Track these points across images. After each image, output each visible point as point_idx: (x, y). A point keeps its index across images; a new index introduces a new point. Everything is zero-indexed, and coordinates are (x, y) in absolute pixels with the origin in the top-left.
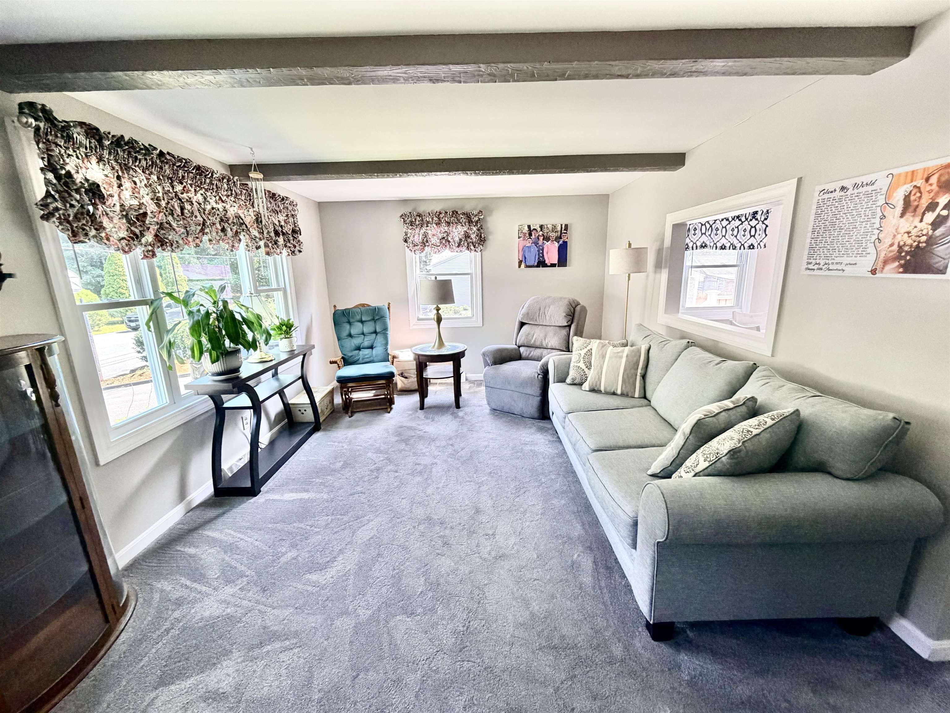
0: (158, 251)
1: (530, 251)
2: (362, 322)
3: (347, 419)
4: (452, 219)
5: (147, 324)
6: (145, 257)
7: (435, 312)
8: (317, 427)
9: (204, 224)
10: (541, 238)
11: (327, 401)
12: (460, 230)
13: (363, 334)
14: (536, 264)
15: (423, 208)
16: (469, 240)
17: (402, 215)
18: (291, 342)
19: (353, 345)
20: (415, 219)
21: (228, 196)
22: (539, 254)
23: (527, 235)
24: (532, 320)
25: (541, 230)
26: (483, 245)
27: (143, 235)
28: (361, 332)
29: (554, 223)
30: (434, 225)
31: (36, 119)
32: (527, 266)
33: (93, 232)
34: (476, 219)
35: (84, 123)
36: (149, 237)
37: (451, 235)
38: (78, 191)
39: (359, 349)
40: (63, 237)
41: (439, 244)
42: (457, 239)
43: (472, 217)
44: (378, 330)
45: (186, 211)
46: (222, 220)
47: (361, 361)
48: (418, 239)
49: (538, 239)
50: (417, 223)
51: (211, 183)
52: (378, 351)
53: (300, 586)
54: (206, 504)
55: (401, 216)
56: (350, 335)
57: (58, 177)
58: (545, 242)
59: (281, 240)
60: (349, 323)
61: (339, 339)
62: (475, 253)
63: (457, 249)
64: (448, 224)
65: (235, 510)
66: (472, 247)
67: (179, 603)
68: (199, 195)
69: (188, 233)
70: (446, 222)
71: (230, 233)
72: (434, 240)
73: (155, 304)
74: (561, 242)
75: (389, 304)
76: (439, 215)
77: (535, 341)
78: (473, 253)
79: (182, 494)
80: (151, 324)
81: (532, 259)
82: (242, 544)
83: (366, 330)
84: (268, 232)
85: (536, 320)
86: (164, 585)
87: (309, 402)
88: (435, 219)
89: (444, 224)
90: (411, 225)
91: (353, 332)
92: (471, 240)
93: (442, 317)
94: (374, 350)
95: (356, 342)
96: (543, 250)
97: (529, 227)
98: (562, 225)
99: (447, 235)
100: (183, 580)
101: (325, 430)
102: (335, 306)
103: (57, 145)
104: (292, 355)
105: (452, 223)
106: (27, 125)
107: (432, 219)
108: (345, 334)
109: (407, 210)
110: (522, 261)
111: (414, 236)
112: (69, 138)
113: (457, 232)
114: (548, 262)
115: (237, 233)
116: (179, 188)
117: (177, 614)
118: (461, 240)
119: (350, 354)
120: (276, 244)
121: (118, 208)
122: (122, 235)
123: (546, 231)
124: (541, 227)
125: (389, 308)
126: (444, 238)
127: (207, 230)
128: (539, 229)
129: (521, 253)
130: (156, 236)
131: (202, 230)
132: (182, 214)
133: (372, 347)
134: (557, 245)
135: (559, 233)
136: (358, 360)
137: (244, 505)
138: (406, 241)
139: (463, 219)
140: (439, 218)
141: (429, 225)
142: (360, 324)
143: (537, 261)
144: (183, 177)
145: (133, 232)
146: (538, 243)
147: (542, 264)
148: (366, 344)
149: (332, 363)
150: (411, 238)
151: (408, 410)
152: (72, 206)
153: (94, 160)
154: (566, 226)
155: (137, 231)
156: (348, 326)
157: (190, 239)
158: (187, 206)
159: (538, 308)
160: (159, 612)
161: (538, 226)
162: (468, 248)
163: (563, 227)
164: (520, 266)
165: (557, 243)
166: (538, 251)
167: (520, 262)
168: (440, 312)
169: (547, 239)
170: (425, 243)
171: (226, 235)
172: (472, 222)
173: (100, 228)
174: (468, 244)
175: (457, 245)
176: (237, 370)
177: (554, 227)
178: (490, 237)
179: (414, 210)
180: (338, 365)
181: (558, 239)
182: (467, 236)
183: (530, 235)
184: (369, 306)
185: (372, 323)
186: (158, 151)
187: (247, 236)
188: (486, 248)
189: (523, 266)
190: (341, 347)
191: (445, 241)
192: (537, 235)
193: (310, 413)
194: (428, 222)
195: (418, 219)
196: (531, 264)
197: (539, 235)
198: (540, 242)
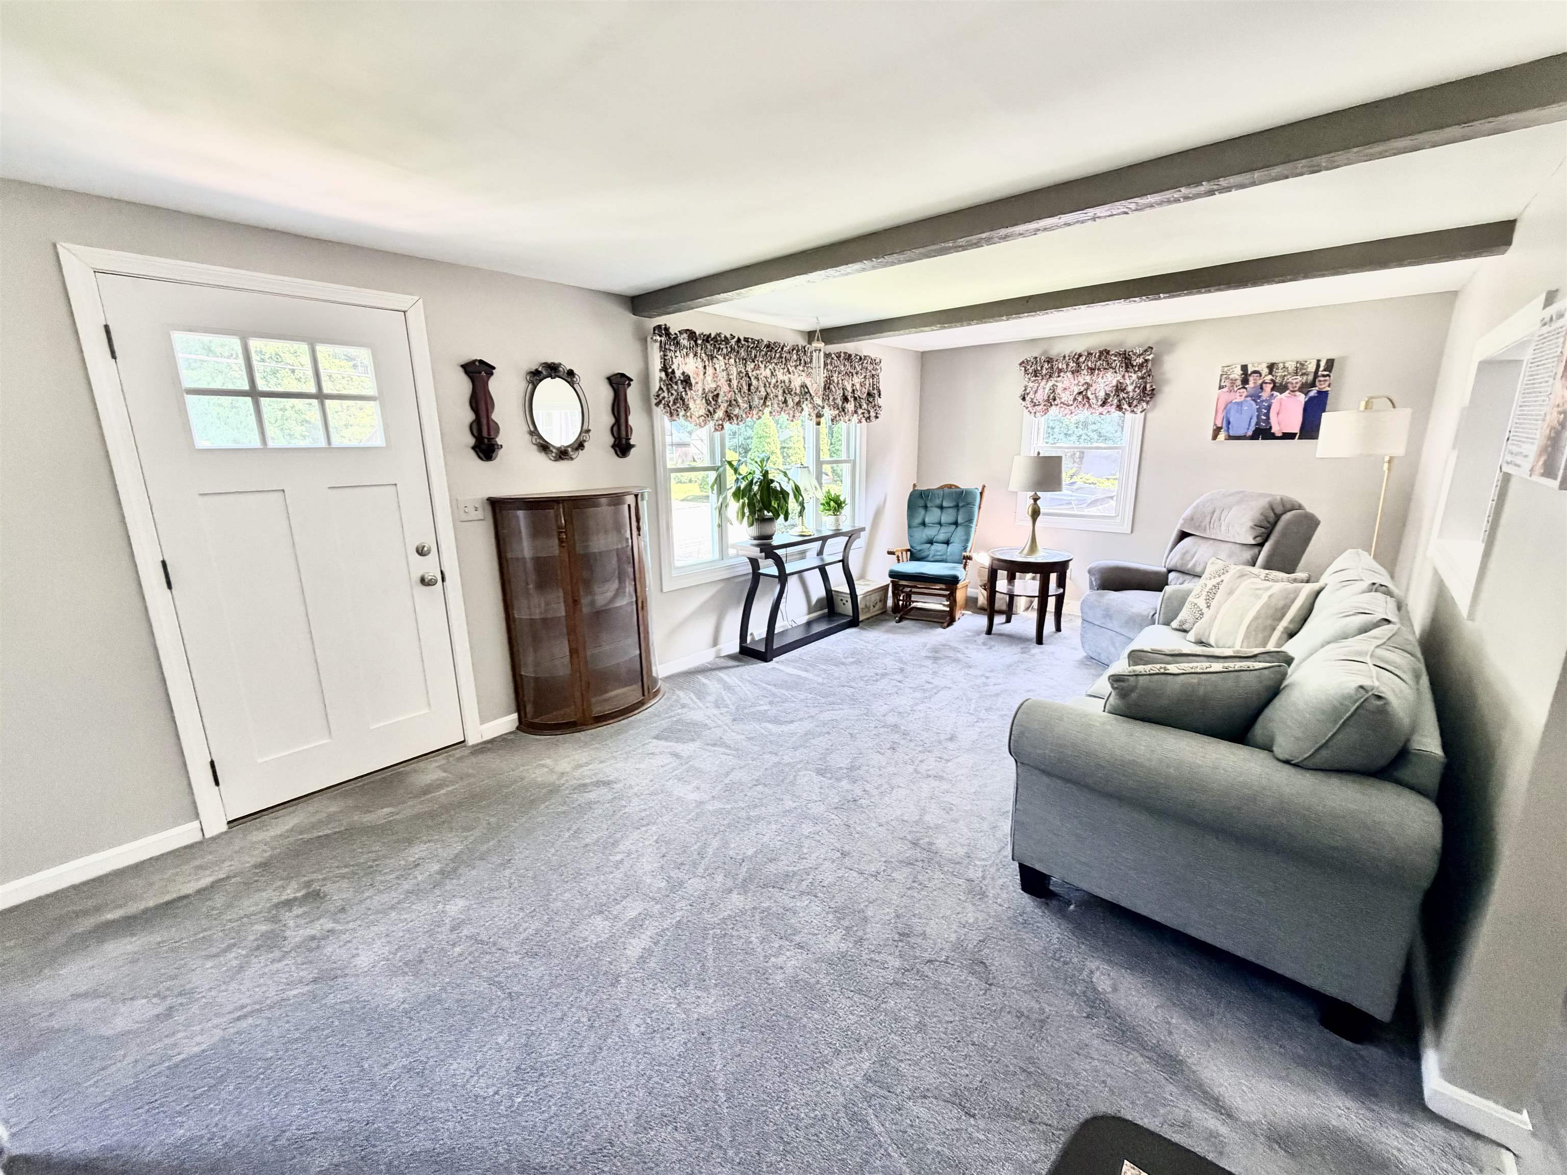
0: (727, 425)
1: (1240, 411)
2: (941, 507)
3: (893, 623)
4: (1098, 364)
5: (712, 488)
6: (716, 430)
7: (1032, 501)
8: (854, 622)
9: (766, 398)
10: (1268, 388)
11: (876, 597)
12: (1110, 379)
13: (940, 524)
14: (1250, 433)
15: (1056, 350)
16: (1122, 395)
17: (1023, 362)
18: (837, 520)
19: (924, 536)
20: (1042, 367)
21: (796, 367)
22: (1258, 417)
23: (1239, 382)
24: (1198, 528)
25: (1270, 373)
26: (1148, 403)
27: (715, 412)
28: (937, 520)
29: (1301, 358)
30: (1069, 374)
31: (660, 336)
32: (1230, 437)
33: (682, 413)
34: (1141, 360)
35: (688, 330)
36: (720, 413)
37: (1091, 389)
38: (676, 383)
39: (931, 542)
40: (666, 418)
41: (1071, 403)
42: (1102, 395)
43: (1134, 357)
44: (960, 521)
45: (752, 387)
46: (784, 392)
47: (930, 558)
48: (1041, 396)
49: (1262, 388)
50: (1044, 372)
51: (781, 357)
52: (955, 548)
53: (758, 727)
54: (732, 657)
55: (1020, 364)
56: (924, 524)
57: (667, 375)
58: (1276, 393)
59: (850, 406)
60: (926, 507)
61: (910, 527)
62: (1132, 415)
63: (1101, 409)
64: (1092, 370)
65: (747, 667)
66: (1126, 406)
67: (683, 706)
68: (768, 370)
69: (750, 407)
70: (1089, 368)
71: (790, 402)
72: (1066, 397)
73: (721, 469)
74: (1313, 393)
75: (984, 487)
76: (1078, 359)
77: (1194, 565)
78: (1129, 415)
79: (715, 642)
80: (715, 487)
81: (1244, 423)
82: (738, 689)
83: (944, 519)
84: (834, 399)
85: (1205, 530)
86: (681, 694)
87: (848, 591)
88: (1072, 364)
89: (1085, 372)
90: (1036, 376)
91: (927, 520)
92: (1125, 396)
93: (1041, 511)
94: (950, 546)
95: (929, 532)
96: (1269, 408)
97: (1244, 368)
98: (1319, 361)
99: (1086, 390)
100: (692, 695)
101: (862, 628)
102: (915, 485)
103: (670, 350)
104: (837, 534)
105: (1099, 369)
106: (656, 341)
107: (1067, 365)
108: (918, 520)
109: (1029, 355)
110: (1221, 428)
111: (1036, 392)
112: (678, 344)
113: (1105, 382)
114: (1276, 430)
115: (798, 403)
116: (751, 366)
117: (679, 711)
118: (1108, 395)
119: (918, 548)
120: (844, 411)
121: (700, 392)
122: (701, 413)
123: (1279, 373)
124: (1271, 367)
125: (981, 494)
126: (1080, 393)
127: (768, 403)
128: (1265, 371)
129: (1221, 416)
130: (726, 412)
131: (765, 402)
132: (749, 390)
133: (947, 543)
134: (1302, 398)
135: (1311, 377)
136: (929, 555)
137: (754, 666)
138: (1024, 399)
139: (1116, 362)
140: (1078, 364)
141: (1062, 374)
142: (938, 511)
143: (1252, 428)
144: (755, 356)
145: (709, 411)
146: (1260, 397)
147: (1263, 433)
148: (942, 537)
149: (890, 553)
150: (1031, 395)
151: (969, 631)
152: (672, 394)
153: (691, 355)
154: (1330, 364)
155: (711, 409)
156: (922, 512)
157: (755, 412)
158: (754, 382)
159: (1210, 509)
160: (672, 706)
161: (1265, 365)
162: (1119, 407)
163: (1323, 364)
164: (1215, 437)
165: (1303, 396)
166: (1259, 410)
167: (1217, 430)
168: (1038, 502)
169: (1280, 388)
170: (1051, 400)
171: (787, 406)
172: (1133, 366)
173: (687, 408)
174: (1119, 401)
175: (1100, 403)
176: (770, 537)
177: (1302, 365)
178: (1164, 389)
179: (1045, 352)
180: (898, 557)
181: (1305, 388)
182: (1120, 388)
183: (1245, 381)
184: (957, 487)
185: (952, 512)
186: (736, 339)
187: (810, 406)
188: (1154, 407)
189: (1222, 436)
190: (910, 536)
191: (1083, 396)
192: (1260, 382)
193: (849, 605)
194: (1060, 371)
195: (1046, 366)
196: (1241, 433)
197: (1264, 382)
198: (1265, 395)
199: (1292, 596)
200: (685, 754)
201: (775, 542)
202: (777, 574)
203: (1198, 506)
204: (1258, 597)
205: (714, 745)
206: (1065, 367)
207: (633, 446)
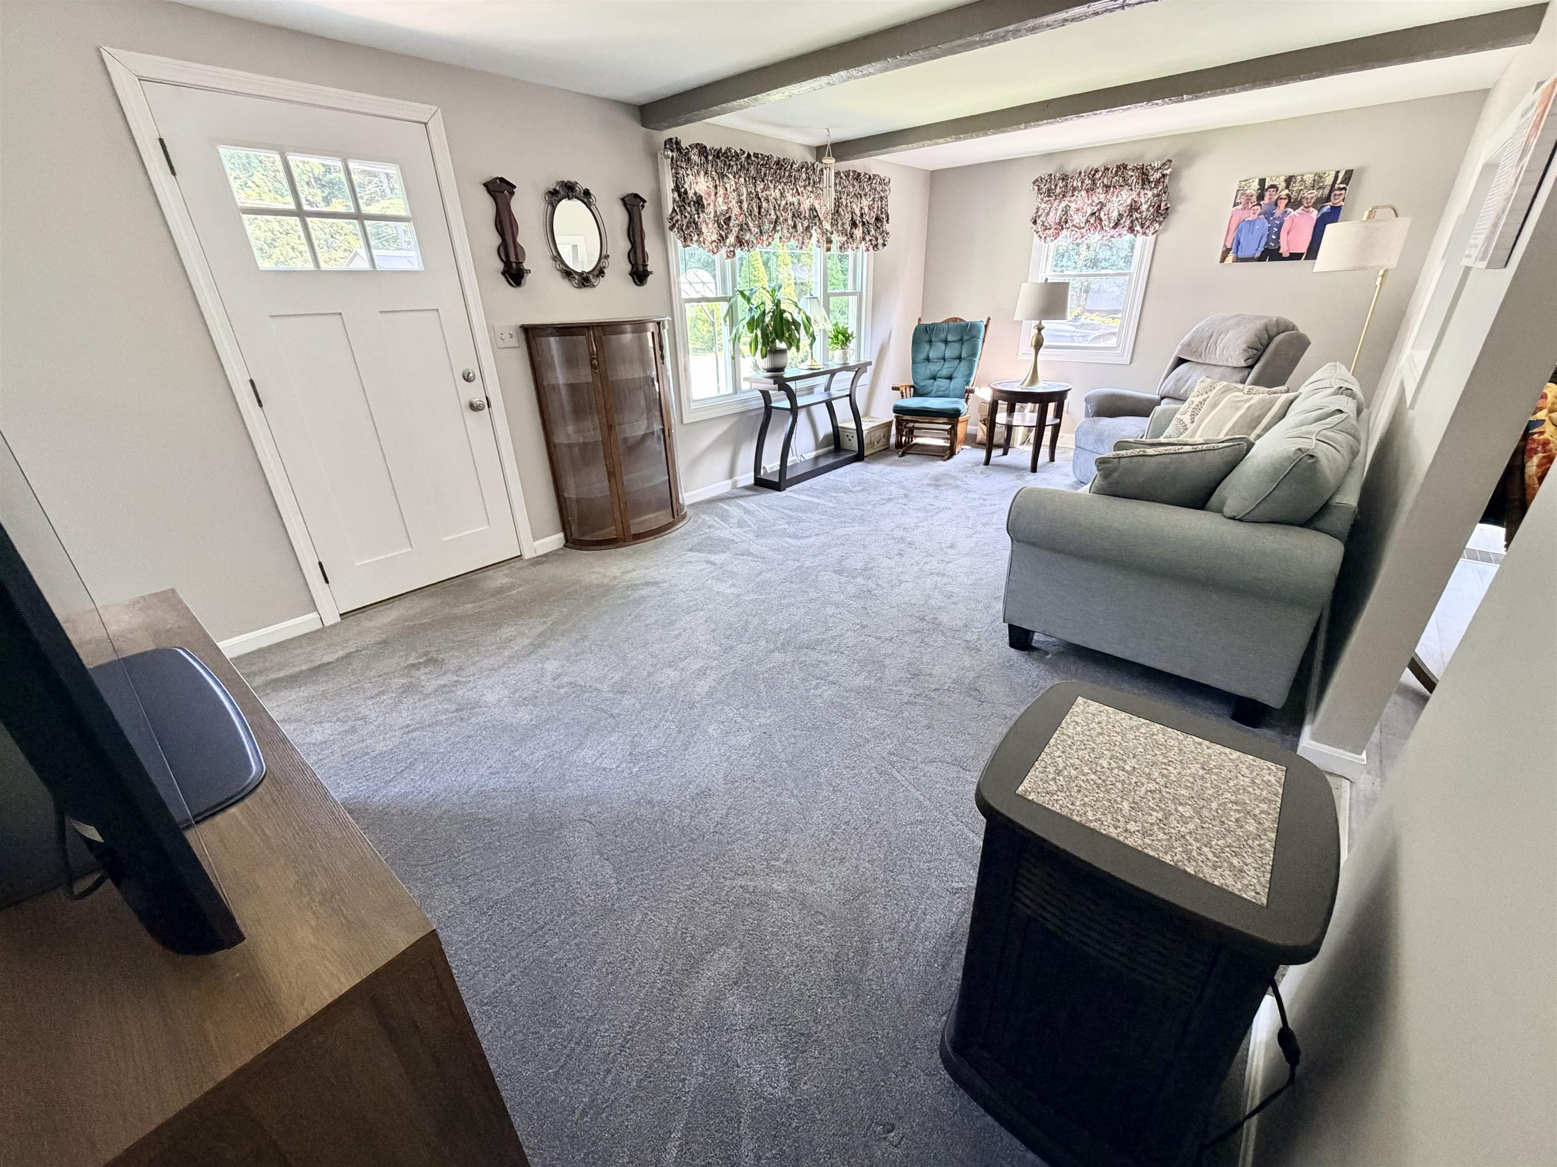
0: (738, 251)
1: (1251, 231)
2: (946, 342)
3: (896, 458)
4: (1114, 180)
5: (725, 319)
6: (728, 257)
7: (1036, 331)
8: (859, 457)
9: (776, 222)
10: (1283, 204)
11: (880, 433)
12: (1125, 197)
13: (944, 359)
14: (1258, 255)
15: (1072, 166)
16: (1136, 215)
17: (1037, 180)
18: (845, 354)
19: (928, 372)
20: (1056, 186)
21: (805, 187)
22: (1268, 235)
23: (1254, 199)
24: (1195, 354)
25: (1287, 187)
26: (1160, 223)
27: (727, 237)
28: (941, 355)
29: (1319, 169)
30: (1083, 193)
31: (672, 151)
32: (1238, 260)
33: (696, 238)
34: (1158, 175)
35: (698, 144)
36: (731, 239)
37: (1105, 209)
38: (689, 204)
39: (934, 378)
40: (680, 244)
41: (1083, 225)
42: (1115, 215)
43: (1151, 172)
44: (964, 355)
45: (763, 210)
46: (794, 215)
47: (933, 394)
48: (1053, 218)
49: (1276, 204)
50: (1058, 190)
51: (790, 176)
52: (957, 382)
54: (747, 488)
55: (1034, 183)
56: (928, 359)
57: (680, 196)
58: (1290, 210)
59: (858, 233)
60: (930, 342)
61: (914, 362)
62: (1144, 237)
63: (1113, 232)
64: (1107, 188)
65: (763, 496)
66: (1138, 228)
67: (710, 527)
68: (777, 191)
69: (761, 233)
70: (1104, 185)
71: (800, 228)
72: (1078, 219)
73: (733, 300)
74: (1327, 208)
75: (989, 319)
76: (1094, 175)
77: (1183, 390)
78: (1140, 238)
79: (731, 474)
80: (728, 319)
81: (1253, 246)
82: (756, 513)
83: (948, 354)
84: (843, 224)
85: (1201, 355)
86: (706, 518)
87: (855, 427)
88: (1087, 181)
89: (1100, 190)
90: (1049, 196)
91: (931, 356)
92: (1138, 216)
93: (1045, 341)
94: (953, 381)
95: (933, 368)
96: (1280, 227)
97: (1262, 182)
98: (1338, 172)
99: (1099, 210)
100: (716, 518)
101: (868, 462)
102: (920, 320)
103: (682, 167)
104: (845, 368)
105: (1114, 187)
106: (667, 157)
107: (1083, 182)
108: (922, 356)
109: (1043, 171)
110: (1231, 249)
111: (1048, 214)
112: (689, 160)
113: (1120, 201)
114: (1284, 251)
115: (808, 227)
116: (760, 186)
117: (707, 530)
118: (1121, 216)
119: (922, 384)
120: (852, 237)
121: (712, 215)
122: (713, 239)
123: (1296, 187)
124: (1289, 181)
125: (986, 326)
126: (1093, 214)
127: (778, 228)
128: (1282, 185)
129: (1232, 236)
130: (737, 237)
131: (775, 227)
132: (759, 213)
133: (950, 378)
134: (1315, 214)
135: (1326, 191)
136: (930, 392)
137: (770, 495)
138: (1035, 222)
139: (1133, 179)
140: (1093, 181)
141: (1076, 193)
142: (942, 346)
143: (1261, 249)
144: (765, 174)
145: (721, 236)
146: (1273, 214)
147: (1271, 254)
148: (945, 372)
149: (894, 389)
150: (1043, 218)
151: (968, 462)
152: (686, 217)
153: (702, 173)
154: (1349, 174)
155: (723, 234)
156: (927, 346)
157: (765, 238)
158: (764, 204)
159: (1209, 335)
160: (699, 527)
161: (1283, 178)
162: (1131, 229)
163: (1341, 176)
164: (1223, 260)
165: (1316, 212)
166: (1270, 229)
167: (1226, 252)
168: (1042, 332)
169: (1294, 203)
170: (1062, 224)
171: (797, 231)
172: (1149, 182)
173: (700, 233)
174: (1132, 222)
175: (1112, 225)
176: (781, 369)
177: (1320, 177)
178: (1180, 208)
179: (1061, 168)
180: (902, 393)
181: (1319, 203)
182: (1134, 208)
183: (1261, 197)
184: (961, 320)
185: (957, 346)
186: (746, 155)
187: (819, 231)
188: (1164, 230)
189: (1230, 258)
190: (914, 372)
191: (1096, 217)
192: (1276, 197)
193: (855, 440)
194: (1074, 189)
195: (1061, 184)
196: (1248, 254)
197: (1280, 198)
198: (1278, 212)
199: (1269, 406)
200: (718, 561)
201: (787, 374)
202: (789, 407)
203: (1196, 331)
204: (1238, 409)
205: (743, 555)
206: (1080, 184)
207: (651, 273)
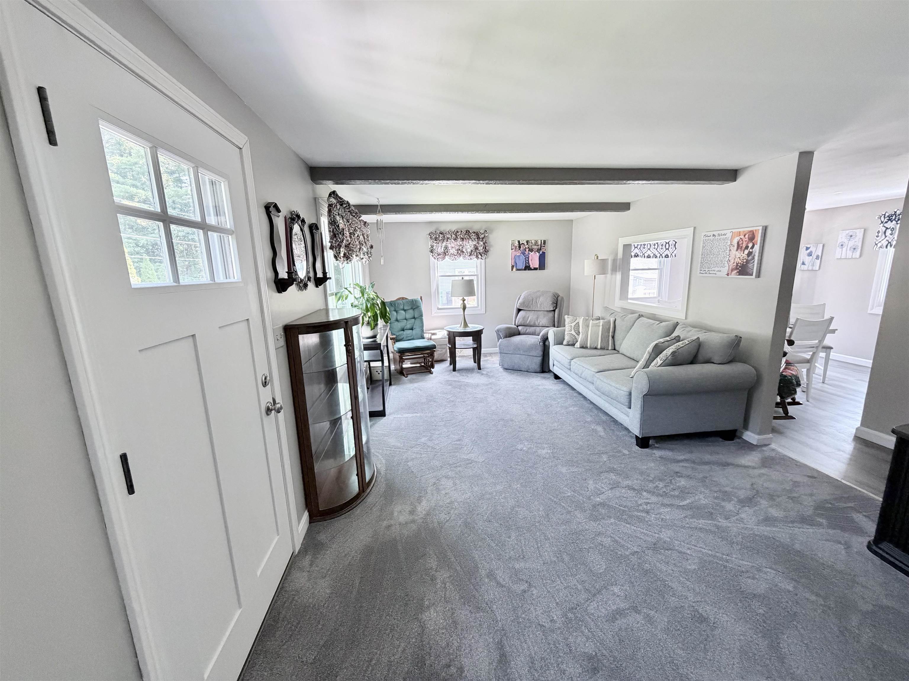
1: (519, 259)
2: (404, 310)
3: (404, 379)
4: (465, 236)
7: (462, 302)
8: (392, 381)
10: (527, 250)
12: (471, 244)
14: (524, 268)
15: (443, 228)
16: (478, 251)
17: (430, 233)
19: (400, 327)
20: (439, 236)
22: (525, 261)
23: (518, 248)
24: (527, 307)
25: (527, 244)
26: (486, 255)
28: (404, 318)
29: (536, 239)
30: (453, 241)
31: (335, 199)
32: (518, 270)
34: (483, 236)
37: (464, 248)
39: (403, 330)
41: (456, 254)
42: (469, 250)
43: (480, 235)
44: (416, 316)
47: (405, 339)
48: (440, 250)
49: (525, 250)
50: (440, 238)
52: (416, 331)
56: (397, 320)
58: (530, 252)
60: (396, 311)
63: (469, 257)
64: (463, 239)
66: (480, 256)
70: (461, 238)
72: (452, 251)
74: (541, 253)
75: (421, 297)
76: (456, 233)
77: (530, 322)
78: (480, 260)
81: (521, 265)
83: (407, 316)
85: (530, 307)
88: (453, 236)
89: (460, 240)
90: (436, 240)
91: (398, 318)
93: (467, 306)
94: (414, 331)
95: (401, 325)
96: (528, 258)
99: (462, 248)
105: (466, 239)
106: (328, 202)
107: (451, 236)
108: (393, 319)
109: (432, 229)
111: (438, 248)
113: (469, 245)
114: (532, 267)
118: (472, 251)
119: (399, 334)
122: (342, 256)
125: (421, 300)
126: (459, 249)
128: (526, 244)
129: (513, 261)
133: (412, 329)
134: (538, 254)
135: (540, 246)
136: (403, 338)
138: (432, 252)
139: (474, 236)
140: (456, 236)
141: (449, 240)
142: (403, 312)
143: (524, 266)
146: (525, 254)
147: (528, 268)
148: (409, 326)
150: (436, 250)
151: (444, 372)
154: (545, 241)
156: (395, 314)
159: (531, 299)
162: (476, 257)
163: (542, 242)
164: (512, 270)
166: (525, 259)
167: (513, 267)
168: (465, 302)
169: (531, 250)
170: (445, 253)
172: (480, 238)
174: (476, 254)
175: (469, 255)
177: (536, 242)
178: (491, 249)
179: (437, 229)
181: (539, 250)
182: (476, 248)
183: (520, 247)
184: (407, 299)
185: (411, 311)
188: (488, 257)
189: (514, 269)
190: (392, 328)
191: (460, 252)
192: (524, 248)
196: (520, 268)
197: (526, 248)
198: (527, 253)
203: (525, 297)
